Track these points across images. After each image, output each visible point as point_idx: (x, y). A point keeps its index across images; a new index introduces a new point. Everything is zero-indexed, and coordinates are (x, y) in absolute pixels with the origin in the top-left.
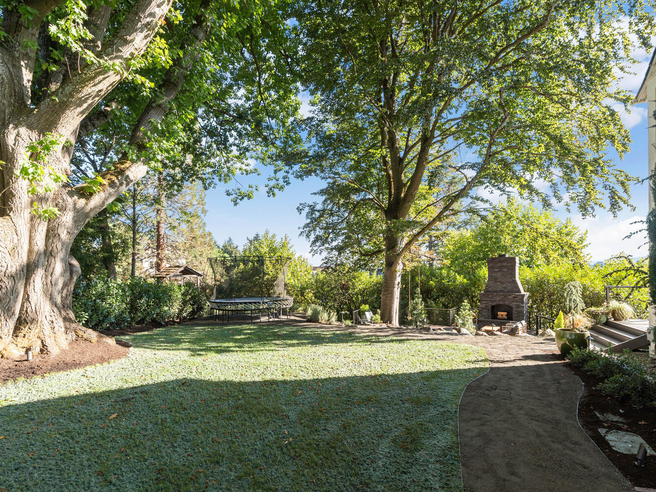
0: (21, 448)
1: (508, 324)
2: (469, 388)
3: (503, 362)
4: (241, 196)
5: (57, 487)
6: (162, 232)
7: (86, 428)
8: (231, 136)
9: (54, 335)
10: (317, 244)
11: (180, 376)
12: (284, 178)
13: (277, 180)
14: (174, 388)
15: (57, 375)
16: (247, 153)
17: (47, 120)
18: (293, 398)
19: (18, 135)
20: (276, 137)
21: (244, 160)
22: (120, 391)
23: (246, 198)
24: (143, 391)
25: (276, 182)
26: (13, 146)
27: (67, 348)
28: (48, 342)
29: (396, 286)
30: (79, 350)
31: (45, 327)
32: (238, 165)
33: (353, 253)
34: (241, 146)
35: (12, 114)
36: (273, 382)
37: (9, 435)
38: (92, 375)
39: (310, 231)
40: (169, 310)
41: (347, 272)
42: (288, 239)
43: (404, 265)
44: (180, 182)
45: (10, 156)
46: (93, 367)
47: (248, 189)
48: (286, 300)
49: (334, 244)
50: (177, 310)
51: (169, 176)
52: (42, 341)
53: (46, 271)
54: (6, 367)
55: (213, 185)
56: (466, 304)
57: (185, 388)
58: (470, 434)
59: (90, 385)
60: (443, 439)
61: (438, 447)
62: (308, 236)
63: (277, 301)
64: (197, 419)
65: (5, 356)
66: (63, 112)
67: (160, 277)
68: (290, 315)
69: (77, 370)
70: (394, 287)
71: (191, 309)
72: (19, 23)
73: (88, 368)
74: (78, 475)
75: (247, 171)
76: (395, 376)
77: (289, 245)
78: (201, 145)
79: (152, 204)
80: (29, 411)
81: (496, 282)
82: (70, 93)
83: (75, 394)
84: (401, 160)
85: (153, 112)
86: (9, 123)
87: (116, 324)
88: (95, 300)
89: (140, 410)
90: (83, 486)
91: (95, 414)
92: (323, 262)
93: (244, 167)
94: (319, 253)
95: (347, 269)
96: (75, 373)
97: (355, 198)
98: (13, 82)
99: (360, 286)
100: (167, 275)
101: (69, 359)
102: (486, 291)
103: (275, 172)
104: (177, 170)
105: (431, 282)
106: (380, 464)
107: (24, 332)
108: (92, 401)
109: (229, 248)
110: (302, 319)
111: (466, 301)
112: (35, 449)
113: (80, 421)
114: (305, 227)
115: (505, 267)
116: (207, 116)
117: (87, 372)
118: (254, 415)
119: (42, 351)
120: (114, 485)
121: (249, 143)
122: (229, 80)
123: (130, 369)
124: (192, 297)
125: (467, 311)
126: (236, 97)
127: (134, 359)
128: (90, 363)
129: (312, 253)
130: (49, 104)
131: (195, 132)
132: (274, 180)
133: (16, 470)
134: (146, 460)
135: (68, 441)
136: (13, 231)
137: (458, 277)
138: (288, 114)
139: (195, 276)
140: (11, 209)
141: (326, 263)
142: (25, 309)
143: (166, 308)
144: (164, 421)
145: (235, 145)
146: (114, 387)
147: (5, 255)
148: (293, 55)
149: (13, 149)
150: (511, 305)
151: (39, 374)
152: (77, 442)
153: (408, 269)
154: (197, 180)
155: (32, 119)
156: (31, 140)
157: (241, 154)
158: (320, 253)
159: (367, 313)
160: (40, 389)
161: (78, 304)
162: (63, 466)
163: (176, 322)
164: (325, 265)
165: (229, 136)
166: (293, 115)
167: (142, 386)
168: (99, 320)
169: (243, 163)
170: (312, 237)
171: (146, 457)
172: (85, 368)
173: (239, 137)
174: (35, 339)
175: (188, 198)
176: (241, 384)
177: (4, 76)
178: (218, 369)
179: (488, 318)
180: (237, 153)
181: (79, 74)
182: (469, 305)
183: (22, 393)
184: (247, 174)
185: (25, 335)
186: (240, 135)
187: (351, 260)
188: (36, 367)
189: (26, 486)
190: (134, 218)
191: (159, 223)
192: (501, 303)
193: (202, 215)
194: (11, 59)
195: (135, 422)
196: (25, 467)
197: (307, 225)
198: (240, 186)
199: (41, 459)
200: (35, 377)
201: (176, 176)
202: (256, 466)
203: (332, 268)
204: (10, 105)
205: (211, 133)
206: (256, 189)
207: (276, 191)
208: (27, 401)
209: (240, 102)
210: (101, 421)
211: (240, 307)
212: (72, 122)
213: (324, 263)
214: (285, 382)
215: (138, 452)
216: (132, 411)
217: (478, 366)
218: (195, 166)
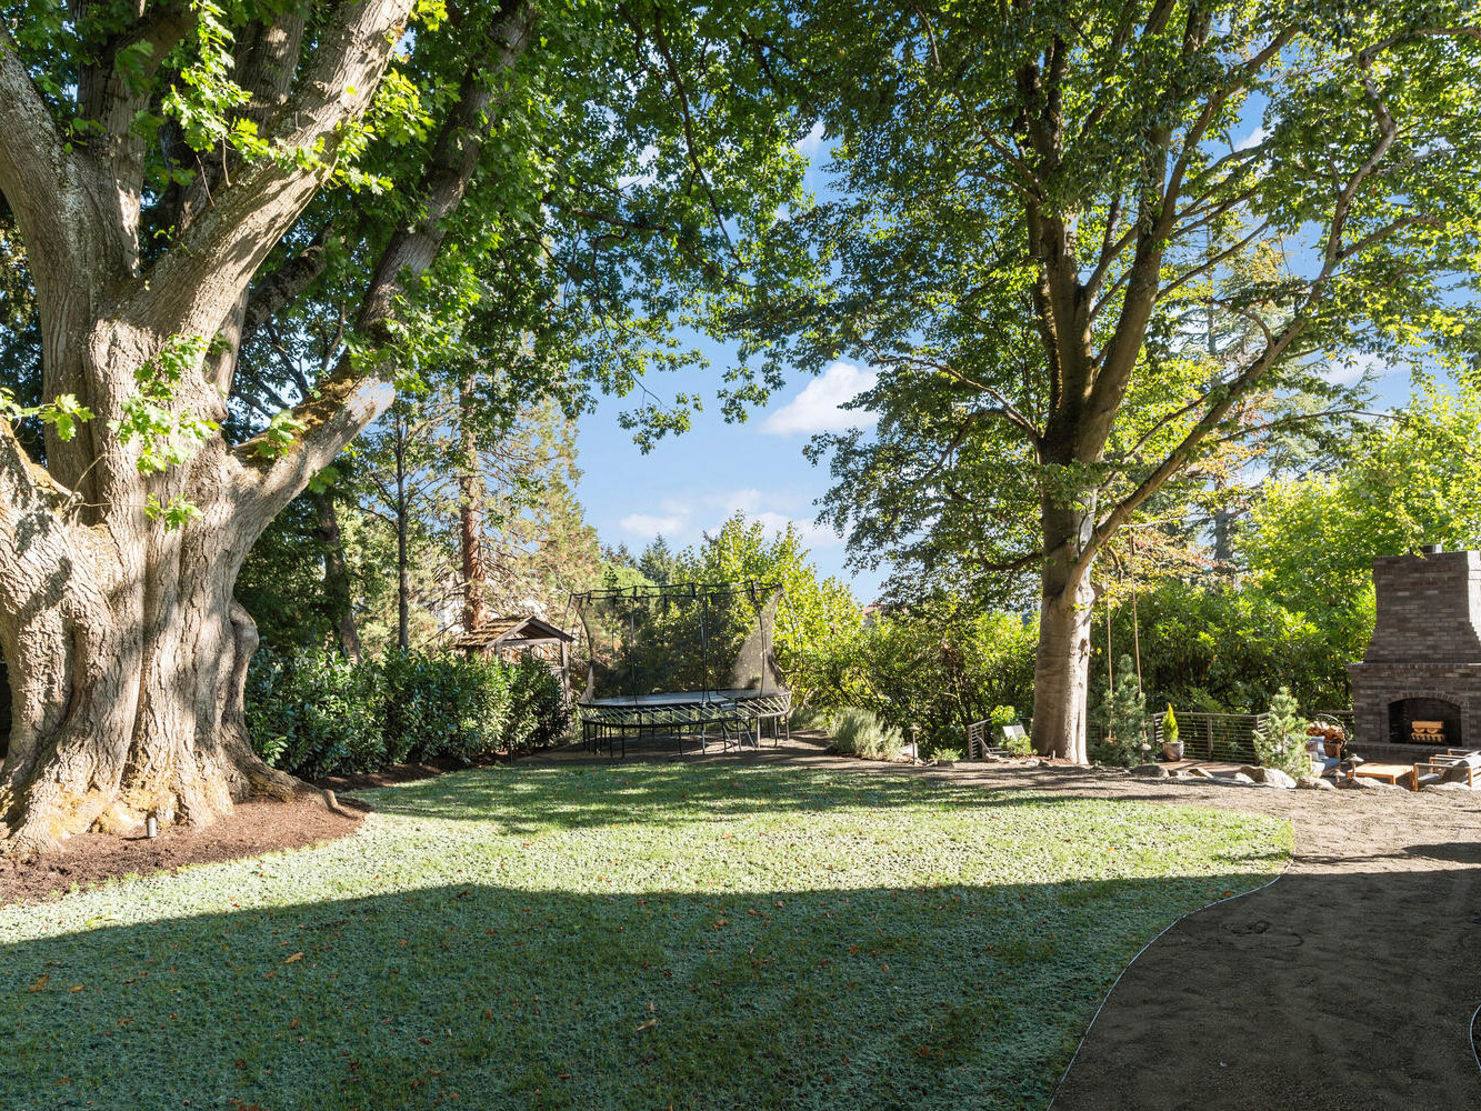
0: (108, 1009)
1: (1438, 757)
2: (1185, 925)
3: (1332, 861)
4: (657, 428)
5: (157, 1082)
6: (476, 532)
7: (235, 978)
8: (628, 272)
9: (202, 783)
10: (865, 543)
11: (460, 879)
12: (766, 369)
13: (749, 377)
14: (436, 905)
15: (202, 870)
16: (669, 313)
17: (169, 301)
18: (699, 934)
19: (114, 342)
20: (741, 264)
21: (664, 331)
22: (325, 905)
23: (670, 432)
24: (369, 908)
25: (747, 383)
26: (106, 369)
27: (232, 813)
28: (191, 798)
29: (1077, 652)
30: (256, 818)
31: (185, 766)
32: (650, 346)
33: (968, 562)
34: (654, 296)
35: (101, 297)
36: (670, 898)
37: (92, 984)
38: (272, 872)
39: (844, 510)
40: (481, 725)
41: (955, 617)
42: (797, 534)
43: (1099, 590)
44: (507, 405)
45: (101, 391)
46: (279, 854)
47: (673, 404)
48: (771, 697)
49: (910, 540)
50: (500, 728)
51: (482, 392)
52: (178, 796)
53: (182, 641)
54: (107, 852)
55: (587, 406)
56: (1285, 698)
57: (460, 905)
58: (1117, 1035)
59: (265, 893)
60: (1037, 1043)
61: (1013, 1059)
62: (839, 524)
63: (745, 700)
64: (464, 970)
65: (107, 828)
66: (199, 279)
67: (474, 647)
68: (785, 738)
69: (244, 861)
70: (1069, 655)
71: (536, 725)
72: (109, 90)
73: (268, 857)
74: (198, 1065)
75: (672, 361)
76: (990, 892)
77: (799, 552)
78: (553, 305)
79: (446, 466)
80: (137, 940)
81: (1403, 630)
82: (212, 235)
83: (231, 909)
84: (1082, 294)
85: (406, 247)
86: (96, 319)
87: (354, 761)
88: (302, 705)
89: (353, 947)
90: (203, 1084)
91: (260, 951)
92: (884, 591)
93: (664, 350)
94: (869, 567)
95: (953, 609)
96: (238, 866)
97: (962, 408)
98: (101, 225)
99: (992, 657)
100: (488, 640)
101: (230, 838)
102: (1373, 659)
103: (742, 356)
104: (501, 373)
105: (1203, 635)
106: (845, 1086)
107: (142, 776)
108: (260, 926)
109: (657, 563)
110: (814, 748)
111: (1284, 689)
112: (132, 1012)
113: (227, 965)
114: (828, 499)
115: (1431, 584)
116: (567, 227)
117: (263, 866)
118: (592, 969)
119: (177, 818)
120: (261, 1087)
121: (675, 284)
122: (612, 129)
123: (356, 861)
124: (537, 695)
125: (1289, 718)
126: (636, 169)
127: (370, 839)
128: (273, 847)
129: (851, 567)
130: (171, 267)
131: (538, 272)
132: (741, 377)
133: (92, 1047)
134: (334, 1045)
135: (195, 1001)
136: (114, 554)
137: (1289, 618)
138: (774, 197)
139: (557, 641)
140: (108, 509)
141: (894, 594)
142: (143, 727)
143: (471, 723)
144: (394, 971)
145: (636, 295)
146: (313, 898)
147: (98, 610)
148: (776, 36)
149: (106, 375)
150: (1454, 699)
151: (167, 868)
152: (212, 1004)
153: (1112, 604)
154: (547, 396)
155: (140, 304)
156: (141, 350)
157: (653, 318)
158: (874, 567)
159: (1008, 731)
160: (166, 898)
161: (265, 714)
162: (175, 1046)
163: (498, 757)
164: (889, 599)
165: (621, 273)
166: (786, 198)
167: (370, 897)
168: (314, 751)
169: (661, 341)
170: (850, 528)
171: (336, 1040)
172: (262, 858)
173: (648, 273)
174: (164, 792)
175: (534, 442)
176: (589, 899)
177: (83, 215)
178: (551, 865)
179: (1380, 740)
180: (644, 317)
181: (228, 189)
182: (1295, 701)
183: (130, 904)
184: (673, 368)
185: (144, 783)
186: (649, 266)
187: (965, 582)
188: (163, 853)
189: (104, 1077)
190: (401, 502)
191: (465, 510)
192: (1423, 694)
193: (570, 484)
194: (95, 174)
195: (334, 971)
196: (110, 1044)
197: (835, 494)
198: (654, 402)
199: (140, 1031)
200: (159, 872)
201: (498, 389)
202: (556, 1072)
203: (909, 607)
204: (98, 276)
205: (577, 270)
206: (696, 406)
207: (747, 405)
208: (137, 921)
209: (645, 182)
210: (268, 966)
211: (662, 716)
212: (220, 299)
213: (888, 594)
214: (696, 898)
215: (324, 1030)
216: (335, 950)
217: (1243, 870)
218: (543, 359)
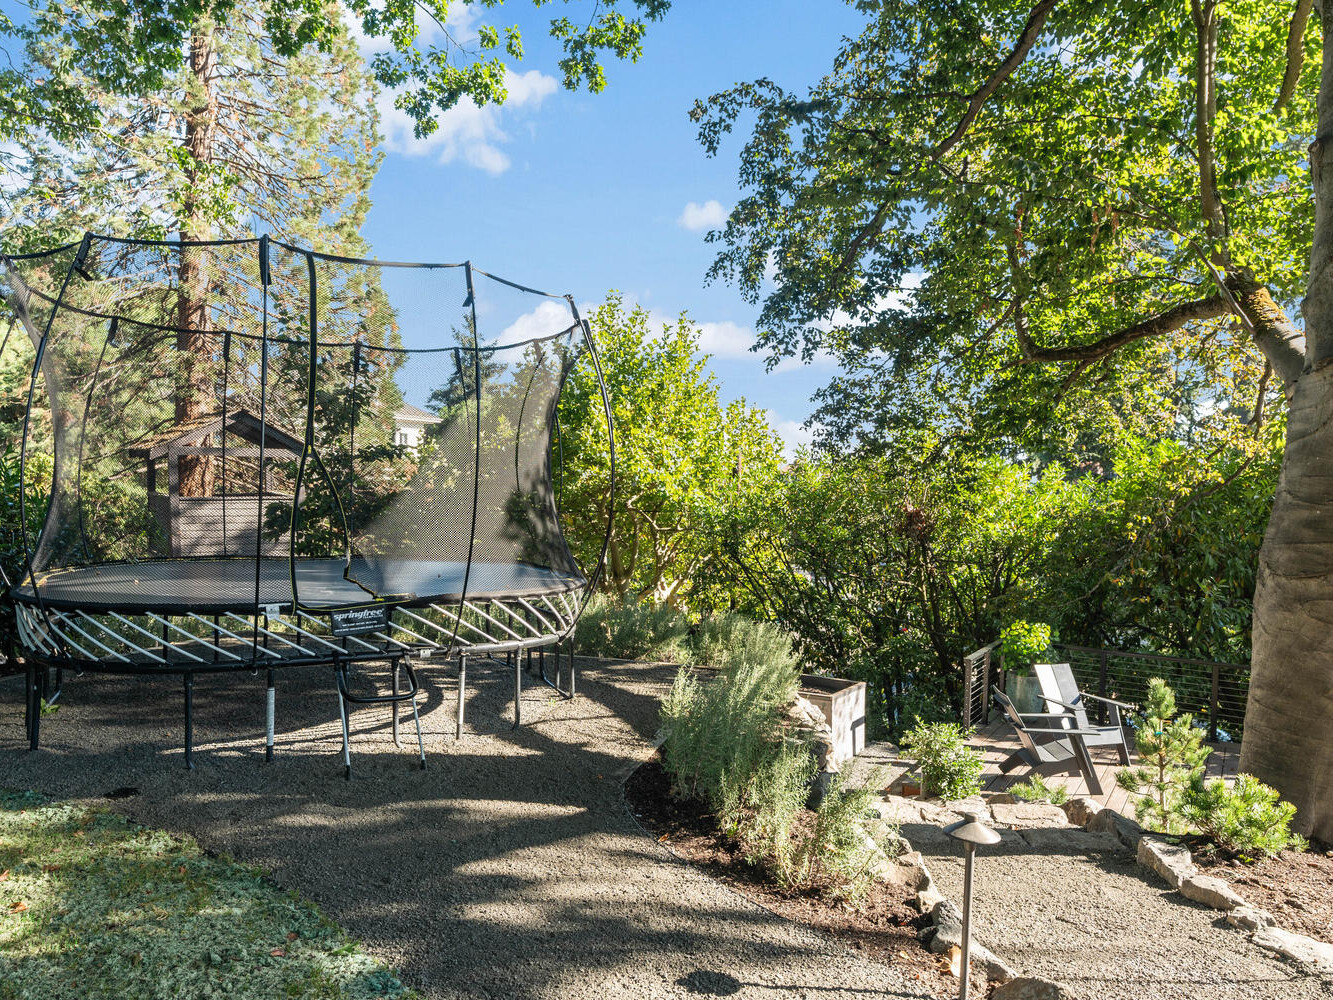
23: (465, 98)
49: (879, 308)
62: (750, 279)
92: (819, 404)
94: (799, 352)
114: (733, 227)
159: (1044, 672)
207: (604, 59)
